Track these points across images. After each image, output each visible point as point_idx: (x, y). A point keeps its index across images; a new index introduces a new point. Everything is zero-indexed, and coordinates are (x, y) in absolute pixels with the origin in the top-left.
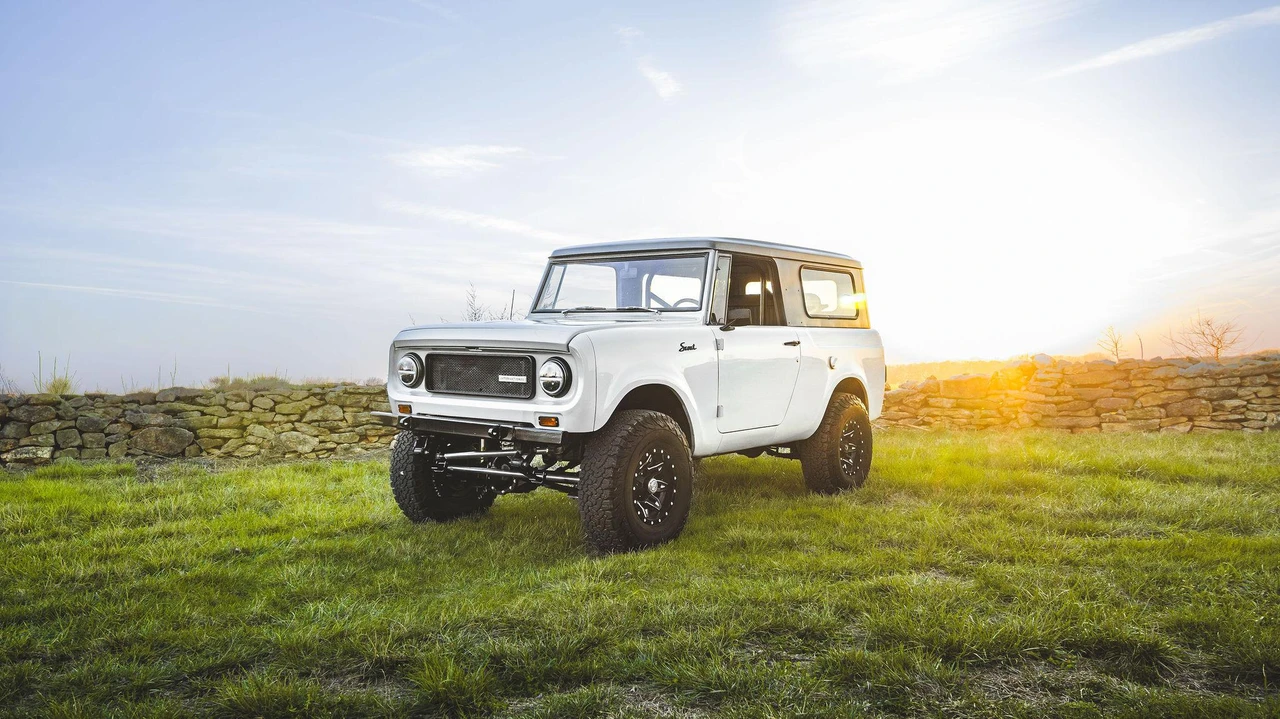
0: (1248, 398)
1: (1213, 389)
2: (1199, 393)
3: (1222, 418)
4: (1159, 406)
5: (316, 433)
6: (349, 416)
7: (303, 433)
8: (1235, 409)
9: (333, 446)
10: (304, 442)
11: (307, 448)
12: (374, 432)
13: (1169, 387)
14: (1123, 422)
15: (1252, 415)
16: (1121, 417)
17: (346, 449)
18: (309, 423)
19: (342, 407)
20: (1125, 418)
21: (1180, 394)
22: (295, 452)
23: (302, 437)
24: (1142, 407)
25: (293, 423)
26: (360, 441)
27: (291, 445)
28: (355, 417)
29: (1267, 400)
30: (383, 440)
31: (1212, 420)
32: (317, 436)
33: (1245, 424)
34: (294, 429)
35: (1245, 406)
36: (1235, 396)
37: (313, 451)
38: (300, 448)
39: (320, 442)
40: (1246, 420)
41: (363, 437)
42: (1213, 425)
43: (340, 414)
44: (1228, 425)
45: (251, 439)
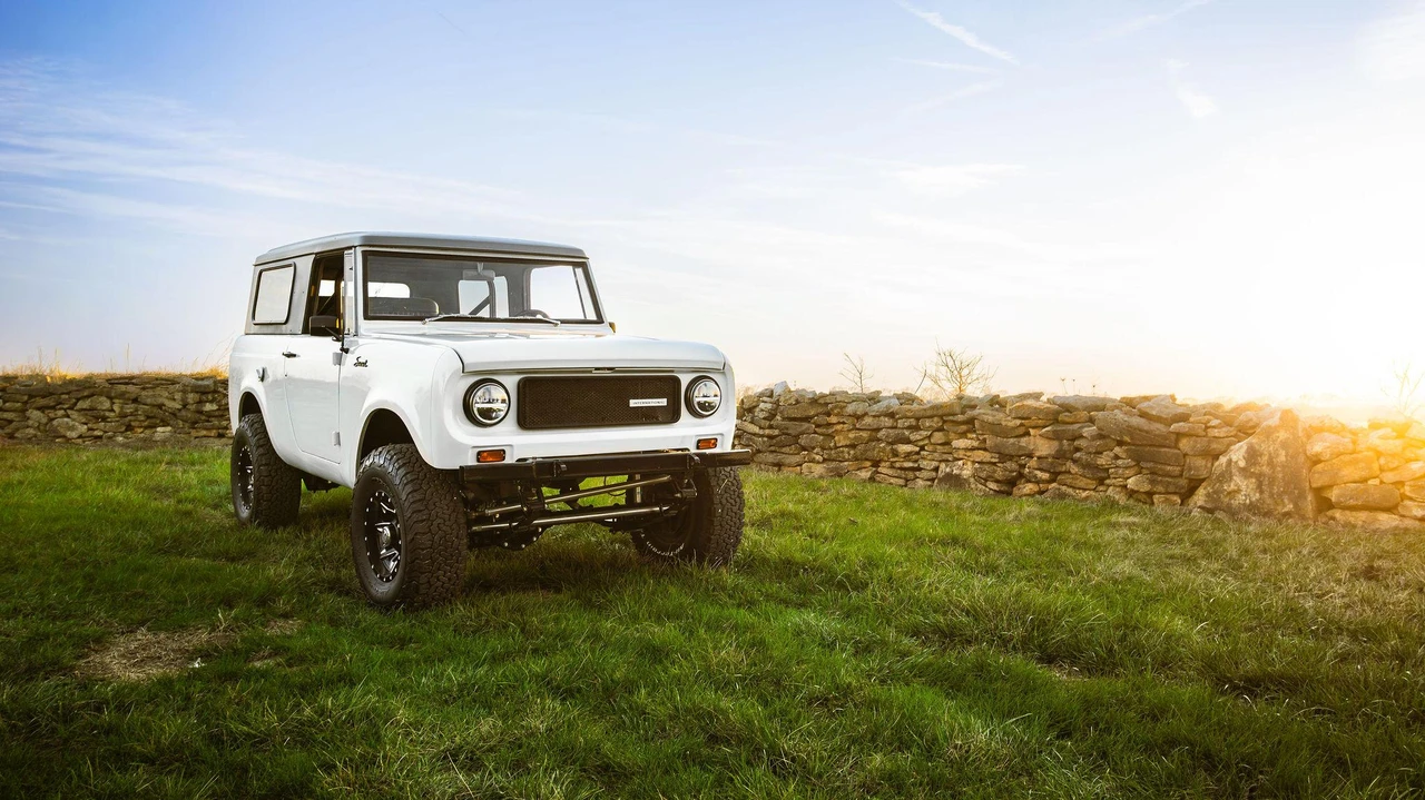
0: (921, 443)
1: (890, 431)
2: (880, 434)
3: (898, 465)
4: (846, 446)
5: (84, 420)
6: (116, 408)
7: (73, 420)
8: (908, 455)
9: (99, 433)
10: (72, 428)
11: (74, 434)
12: (137, 424)
13: (858, 426)
14: (818, 462)
15: (923, 464)
16: (817, 457)
17: (110, 438)
18: (78, 411)
19: (111, 398)
20: (821, 459)
21: (865, 435)
22: (64, 437)
23: (71, 423)
24: (837, 448)
25: (65, 410)
26: (126, 430)
27: (62, 430)
28: (122, 408)
29: (939, 447)
30: (147, 432)
31: (892, 467)
32: (86, 424)
33: (917, 473)
34: (68, 416)
35: (918, 453)
36: (908, 441)
37: (80, 437)
38: (69, 434)
39: (89, 429)
40: (919, 469)
41: (129, 428)
42: (890, 472)
43: (107, 404)
44: (902, 473)
45: (30, 422)
